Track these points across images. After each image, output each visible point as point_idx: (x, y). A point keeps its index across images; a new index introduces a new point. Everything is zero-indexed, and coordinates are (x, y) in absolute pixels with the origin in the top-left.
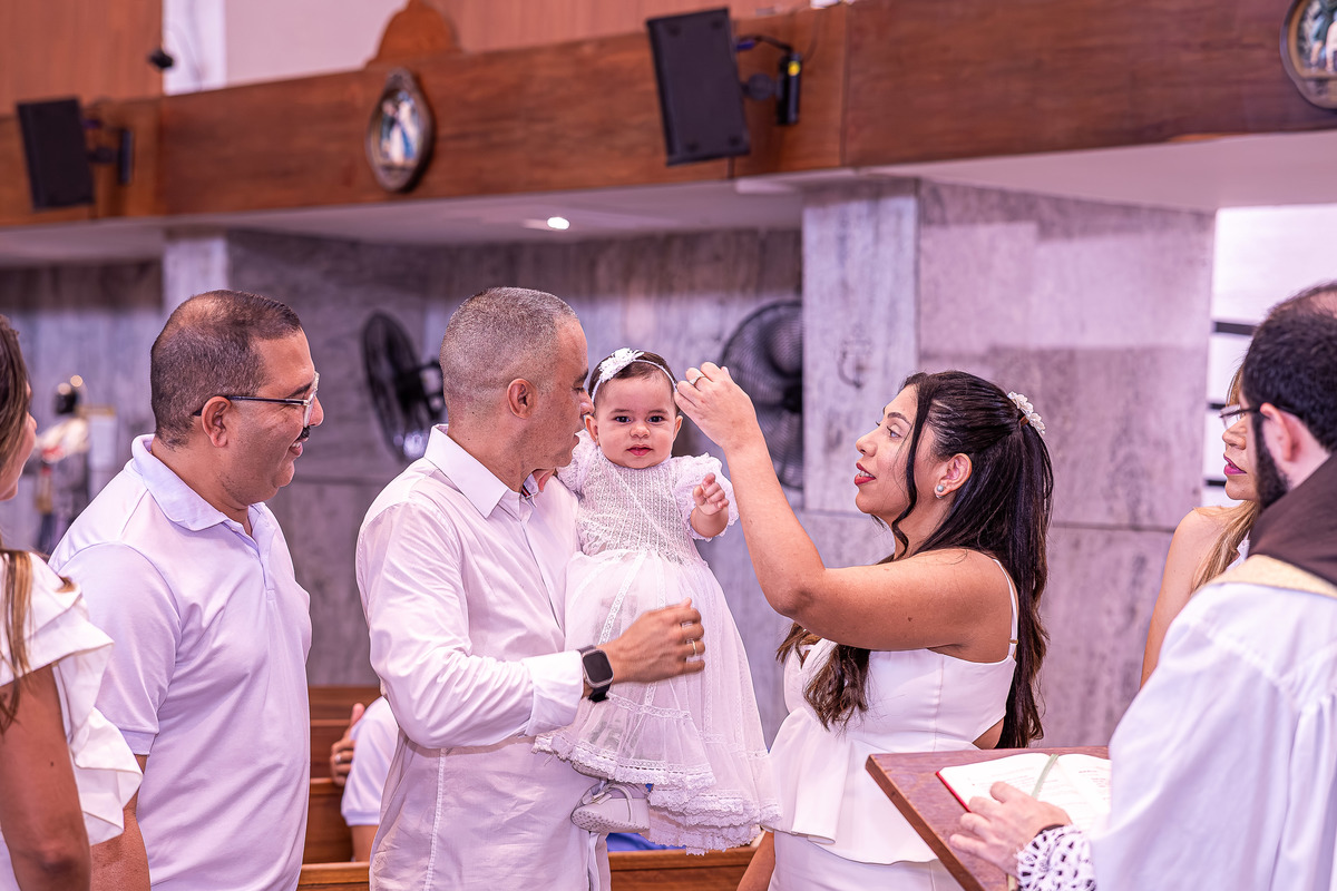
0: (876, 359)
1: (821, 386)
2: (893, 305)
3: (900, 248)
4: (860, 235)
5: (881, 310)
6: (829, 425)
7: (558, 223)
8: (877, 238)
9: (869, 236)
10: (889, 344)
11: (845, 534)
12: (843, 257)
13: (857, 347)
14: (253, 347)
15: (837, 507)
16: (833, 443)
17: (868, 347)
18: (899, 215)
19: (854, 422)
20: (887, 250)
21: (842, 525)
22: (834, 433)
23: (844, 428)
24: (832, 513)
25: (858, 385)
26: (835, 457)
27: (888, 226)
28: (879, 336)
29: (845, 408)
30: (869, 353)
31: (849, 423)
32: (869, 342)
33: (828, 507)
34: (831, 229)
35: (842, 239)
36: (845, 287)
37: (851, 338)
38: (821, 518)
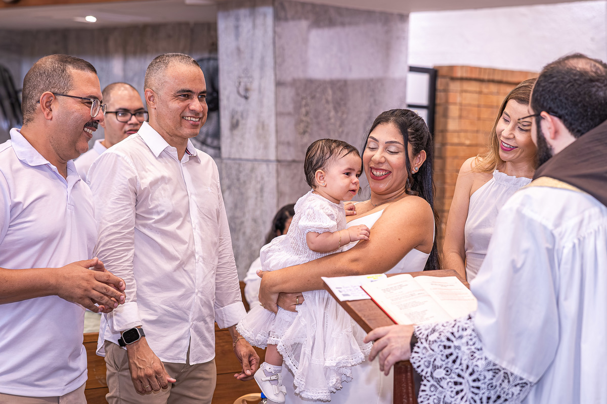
0: (255, 85)
1: (228, 98)
2: (263, 59)
3: (266, 31)
4: (246, 25)
5: (257, 61)
6: (233, 117)
7: (91, 19)
8: (254, 26)
9: (250, 25)
10: (261, 78)
11: (241, 169)
12: (237, 35)
13: (245, 80)
14: (68, 71)
15: (237, 156)
16: (235, 126)
17: (251, 79)
18: (265, 15)
19: (245, 115)
20: (259, 32)
21: (240, 165)
22: (235, 121)
23: (240, 119)
24: (234, 159)
25: (246, 98)
26: (236, 132)
27: (259, 21)
28: (256, 74)
29: (240, 109)
30: (251, 82)
31: (242, 116)
32: (251, 77)
33: (232, 157)
34: (231, 22)
35: (237, 27)
36: (239, 50)
37: (243, 75)
38: (229, 162)
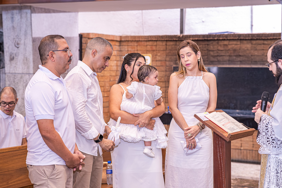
0: (22, 42)
1: (8, 47)
2: (26, 31)
3: (27, 20)
4: (17, 17)
5: (23, 32)
6: (11, 56)
8: (21, 18)
9: (19, 17)
10: (25, 39)
11: (16, 77)
12: (13, 21)
13: (17, 40)
14: (55, 41)
15: (14, 72)
16: (12, 59)
17: (20, 40)
18: (27, 13)
19: (17, 55)
20: (24, 20)
21: (15, 75)
22: (12, 57)
23: (15, 56)
24: (12, 73)
25: (18, 48)
26: (12, 62)
27: (24, 15)
28: (23, 37)
29: (14, 52)
30: (20, 41)
31: (16, 55)
32: (20, 39)
33: (11, 72)
34: (9, 15)
35: (12, 18)
36: (13, 27)
37: (16, 38)
38: (9, 74)
